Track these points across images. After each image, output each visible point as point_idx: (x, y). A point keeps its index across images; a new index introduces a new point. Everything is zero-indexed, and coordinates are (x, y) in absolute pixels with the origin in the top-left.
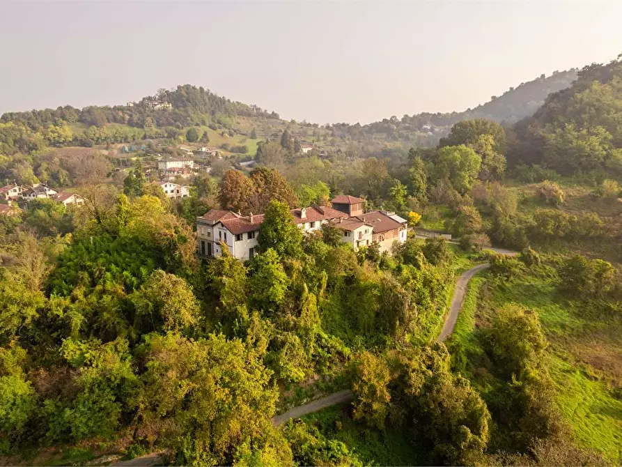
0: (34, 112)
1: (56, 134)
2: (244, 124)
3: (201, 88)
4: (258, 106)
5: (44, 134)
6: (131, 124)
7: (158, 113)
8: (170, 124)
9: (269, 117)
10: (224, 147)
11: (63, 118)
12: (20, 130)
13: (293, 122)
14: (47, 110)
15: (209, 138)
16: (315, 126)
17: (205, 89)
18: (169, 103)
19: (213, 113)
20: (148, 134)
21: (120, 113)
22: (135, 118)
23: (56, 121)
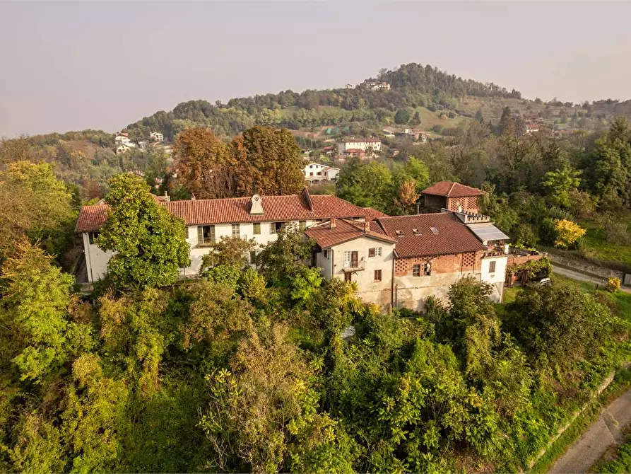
1: (267, 117)
2: (473, 104)
3: (428, 66)
4: (495, 84)
5: (257, 117)
6: (344, 106)
7: (373, 95)
8: (383, 106)
9: (508, 96)
10: (435, 129)
11: (280, 102)
12: (237, 115)
13: (538, 101)
14: (268, 95)
15: (421, 120)
16: (569, 105)
17: (433, 67)
18: (388, 83)
19: (436, 93)
20: (356, 116)
21: (335, 96)
22: (349, 101)
23: (272, 105)
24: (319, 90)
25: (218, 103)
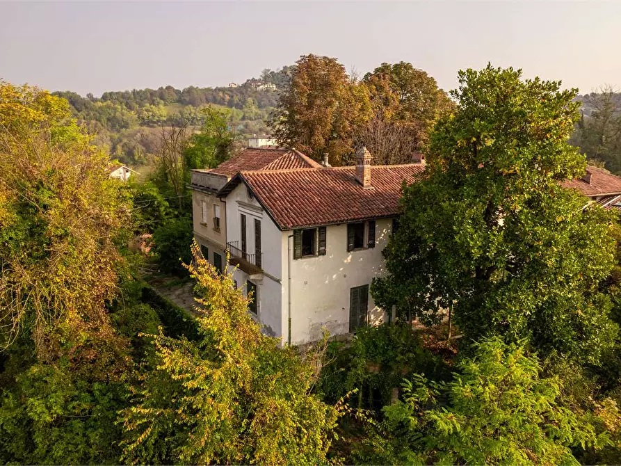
0: (134, 92)
1: (151, 113)
5: (139, 113)
6: (230, 104)
7: (260, 94)
8: (272, 105)
11: (162, 98)
12: (115, 109)
14: (147, 90)
18: (273, 83)
20: (247, 115)
21: (221, 94)
22: (236, 99)
23: (154, 101)
24: (200, 88)
25: (90, 96)
